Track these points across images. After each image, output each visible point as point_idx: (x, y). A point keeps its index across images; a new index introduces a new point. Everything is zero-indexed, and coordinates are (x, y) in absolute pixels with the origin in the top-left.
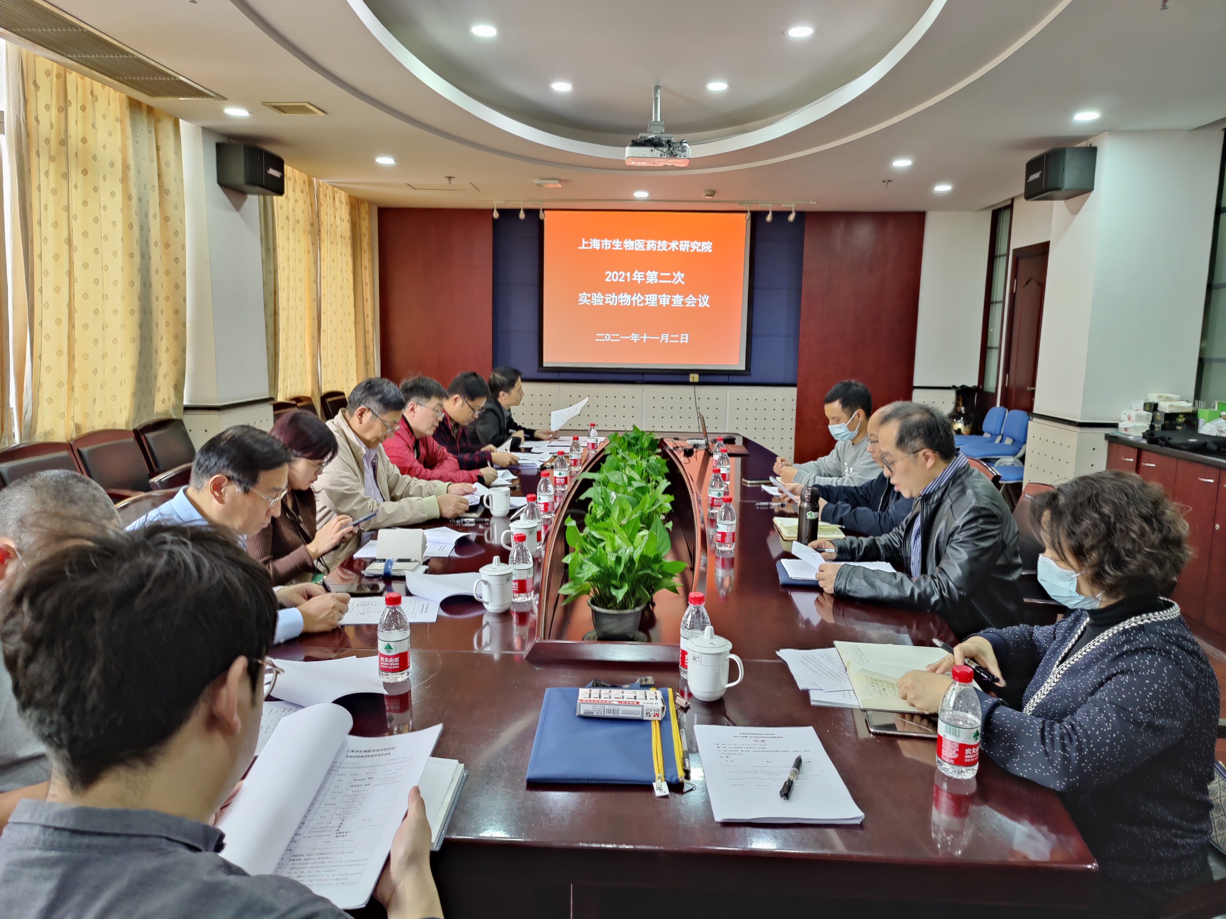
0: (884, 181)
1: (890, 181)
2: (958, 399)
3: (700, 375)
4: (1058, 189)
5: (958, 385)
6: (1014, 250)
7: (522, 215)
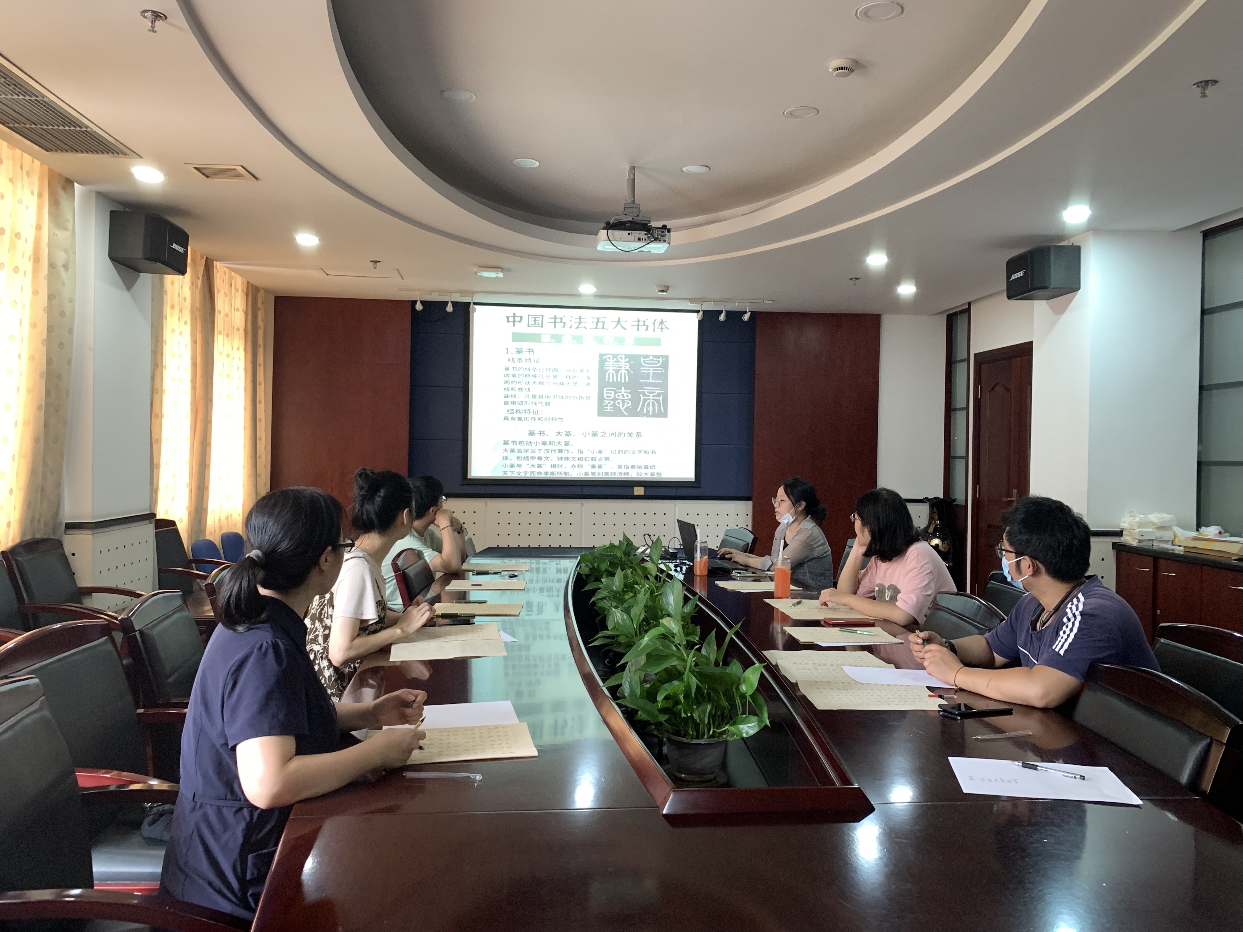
0: (851, 279)
1: (858, 279)
2: (932, 513)
3: (645, 487)
4: (1046, 288)
5: (931, 497)
6: (975, 355)
7: (450, 308)
